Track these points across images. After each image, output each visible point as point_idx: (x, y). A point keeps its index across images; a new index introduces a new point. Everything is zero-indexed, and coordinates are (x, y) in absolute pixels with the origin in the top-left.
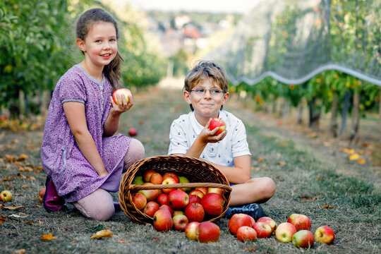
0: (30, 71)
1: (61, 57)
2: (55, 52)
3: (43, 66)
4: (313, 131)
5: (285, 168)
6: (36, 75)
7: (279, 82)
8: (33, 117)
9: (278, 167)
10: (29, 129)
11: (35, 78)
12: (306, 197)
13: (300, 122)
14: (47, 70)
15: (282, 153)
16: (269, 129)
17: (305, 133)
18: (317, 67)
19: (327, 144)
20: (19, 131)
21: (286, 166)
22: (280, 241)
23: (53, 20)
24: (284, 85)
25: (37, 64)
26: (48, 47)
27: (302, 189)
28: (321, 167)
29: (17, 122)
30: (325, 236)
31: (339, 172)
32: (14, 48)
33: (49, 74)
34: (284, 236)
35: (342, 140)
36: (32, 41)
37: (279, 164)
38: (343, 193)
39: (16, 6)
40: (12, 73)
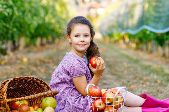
1: (19, 19)
2: (14, 17)
3: (7, 25)
6: (3, 31)
7: (151, 32)
13: (164, 55)
14: (11, 28)
15: (157, 75)
21: (161, 83)
24: (154, 33)
33: (12, 30)
37: (157, 82)
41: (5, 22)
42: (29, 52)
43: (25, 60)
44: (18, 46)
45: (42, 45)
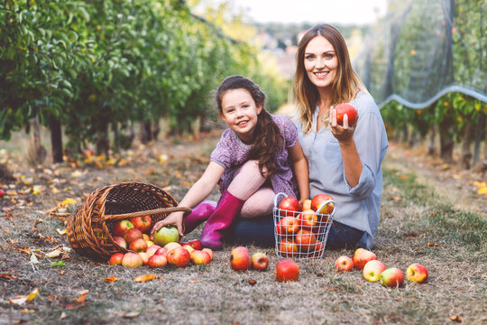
0: (117, 100)
1: (152, 83)
2: (145, 77)
3: (130, 94)
4: (444, 163)
5: (398, 204)
6: (123, 104)
7: (404, 107)
8: (123, 152)
9: (391, 203)
10: (116, 166)
11: (122, 107)
12: (414, 235)
13: (432, 152)
14: (137, 98)
15: (399, 187)
16: (394, 161)
17: (435, 165)
18: (442, 88)
19: (456, 177)
20: (105, 168)
21: (400, 201)
22: (368, 281)
23: (142, 42)
24: (409, 109)
25: (124, 92)
26: (137, 72)
27: (410, 225)
28: (439, 201)
29: (103, 157)
30: (416, 274)
31: (457, 207)
32: (94, 74)
33: (138, 102)
34: (372, 274)
35: (474, 172)
36: (117, 66)
37: (392, 199)
38: (455, 229)
39: (99, 27)
40: (96, 103)
41: (127, 89)
42: (176, 143)
43: (164, 158)
44: (157, 133)
45: (203, 130)
